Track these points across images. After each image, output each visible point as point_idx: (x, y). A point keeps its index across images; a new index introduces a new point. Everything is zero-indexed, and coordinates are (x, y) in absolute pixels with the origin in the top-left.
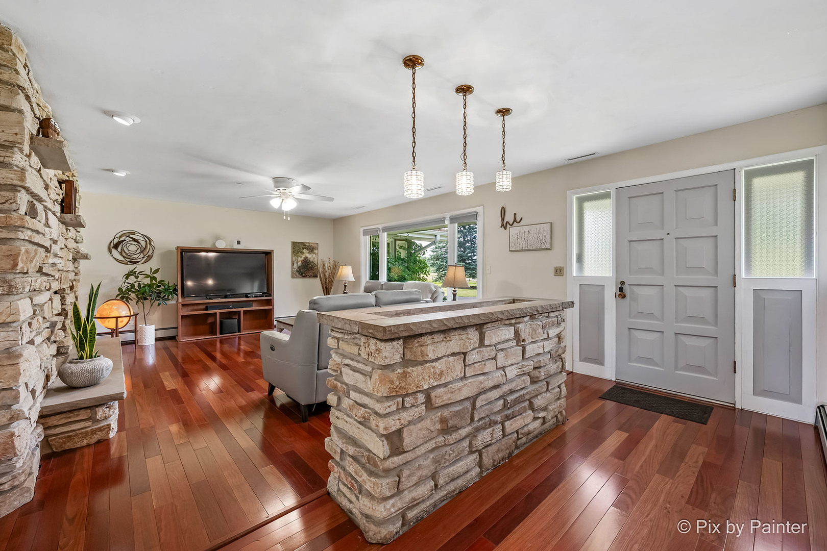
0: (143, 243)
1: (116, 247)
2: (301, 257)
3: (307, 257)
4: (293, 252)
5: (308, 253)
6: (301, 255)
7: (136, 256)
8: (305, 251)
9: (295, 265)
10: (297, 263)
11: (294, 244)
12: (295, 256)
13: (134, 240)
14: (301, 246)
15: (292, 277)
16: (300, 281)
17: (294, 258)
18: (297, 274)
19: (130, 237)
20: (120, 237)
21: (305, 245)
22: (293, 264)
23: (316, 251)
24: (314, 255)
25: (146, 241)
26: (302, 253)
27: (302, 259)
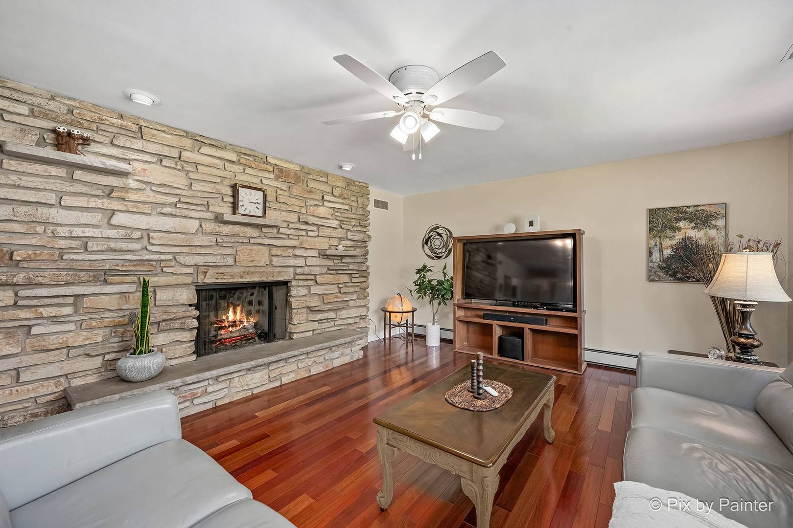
0: (445, 237)
1: (426, 243)
2: (671, 238)
3: (689, 238)
4: (651, 230)
5: (693, 228)
6: (672, 234)
7: (440, 251)
8: (682, 224)
9: (656, 256)
10: (661, 250)
11: (653, 213)
12: (654, 236)
13: (439, 235)
14: (671, 216)
15: (650, 279)
16: (670, 290)
17: (652, 242)
18: (661, 274)
19: (436, 232)
20: (429, 233)
21: (685, 213)
22: (650, 254)
23: (720, 223)
24: (713, 233)
25: (447, 235)
26: (674, 229)
27: (674, 242)
